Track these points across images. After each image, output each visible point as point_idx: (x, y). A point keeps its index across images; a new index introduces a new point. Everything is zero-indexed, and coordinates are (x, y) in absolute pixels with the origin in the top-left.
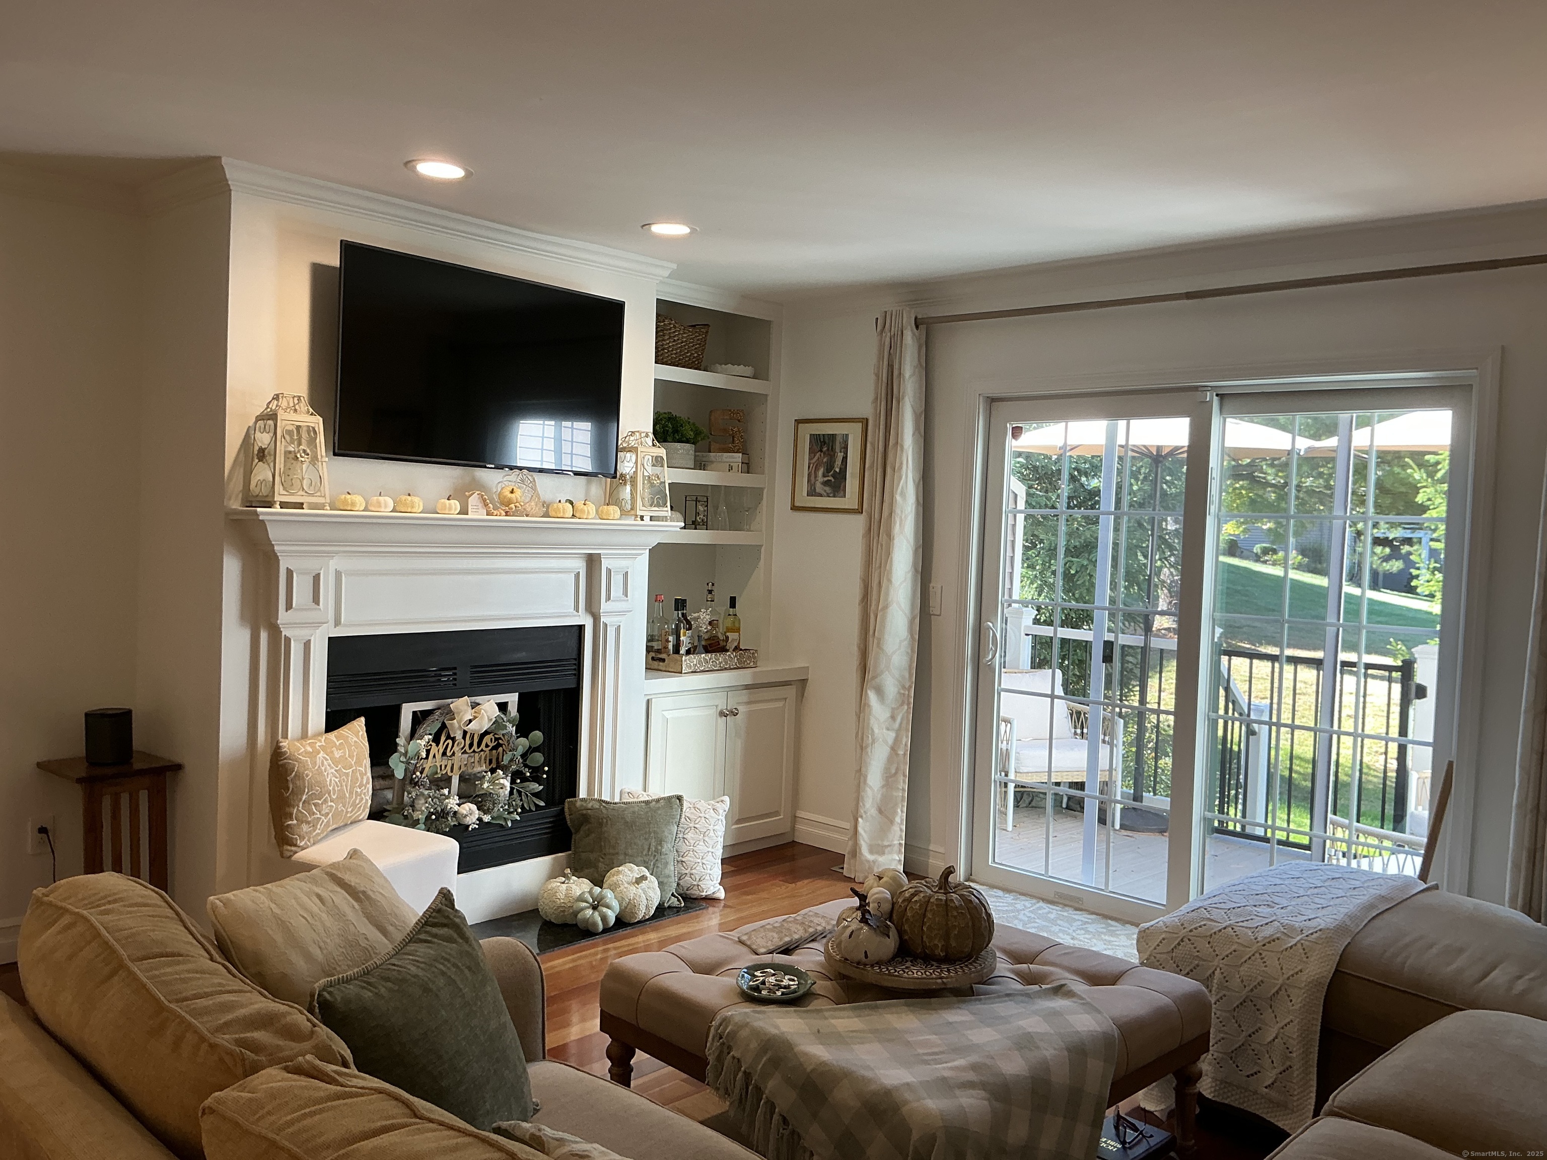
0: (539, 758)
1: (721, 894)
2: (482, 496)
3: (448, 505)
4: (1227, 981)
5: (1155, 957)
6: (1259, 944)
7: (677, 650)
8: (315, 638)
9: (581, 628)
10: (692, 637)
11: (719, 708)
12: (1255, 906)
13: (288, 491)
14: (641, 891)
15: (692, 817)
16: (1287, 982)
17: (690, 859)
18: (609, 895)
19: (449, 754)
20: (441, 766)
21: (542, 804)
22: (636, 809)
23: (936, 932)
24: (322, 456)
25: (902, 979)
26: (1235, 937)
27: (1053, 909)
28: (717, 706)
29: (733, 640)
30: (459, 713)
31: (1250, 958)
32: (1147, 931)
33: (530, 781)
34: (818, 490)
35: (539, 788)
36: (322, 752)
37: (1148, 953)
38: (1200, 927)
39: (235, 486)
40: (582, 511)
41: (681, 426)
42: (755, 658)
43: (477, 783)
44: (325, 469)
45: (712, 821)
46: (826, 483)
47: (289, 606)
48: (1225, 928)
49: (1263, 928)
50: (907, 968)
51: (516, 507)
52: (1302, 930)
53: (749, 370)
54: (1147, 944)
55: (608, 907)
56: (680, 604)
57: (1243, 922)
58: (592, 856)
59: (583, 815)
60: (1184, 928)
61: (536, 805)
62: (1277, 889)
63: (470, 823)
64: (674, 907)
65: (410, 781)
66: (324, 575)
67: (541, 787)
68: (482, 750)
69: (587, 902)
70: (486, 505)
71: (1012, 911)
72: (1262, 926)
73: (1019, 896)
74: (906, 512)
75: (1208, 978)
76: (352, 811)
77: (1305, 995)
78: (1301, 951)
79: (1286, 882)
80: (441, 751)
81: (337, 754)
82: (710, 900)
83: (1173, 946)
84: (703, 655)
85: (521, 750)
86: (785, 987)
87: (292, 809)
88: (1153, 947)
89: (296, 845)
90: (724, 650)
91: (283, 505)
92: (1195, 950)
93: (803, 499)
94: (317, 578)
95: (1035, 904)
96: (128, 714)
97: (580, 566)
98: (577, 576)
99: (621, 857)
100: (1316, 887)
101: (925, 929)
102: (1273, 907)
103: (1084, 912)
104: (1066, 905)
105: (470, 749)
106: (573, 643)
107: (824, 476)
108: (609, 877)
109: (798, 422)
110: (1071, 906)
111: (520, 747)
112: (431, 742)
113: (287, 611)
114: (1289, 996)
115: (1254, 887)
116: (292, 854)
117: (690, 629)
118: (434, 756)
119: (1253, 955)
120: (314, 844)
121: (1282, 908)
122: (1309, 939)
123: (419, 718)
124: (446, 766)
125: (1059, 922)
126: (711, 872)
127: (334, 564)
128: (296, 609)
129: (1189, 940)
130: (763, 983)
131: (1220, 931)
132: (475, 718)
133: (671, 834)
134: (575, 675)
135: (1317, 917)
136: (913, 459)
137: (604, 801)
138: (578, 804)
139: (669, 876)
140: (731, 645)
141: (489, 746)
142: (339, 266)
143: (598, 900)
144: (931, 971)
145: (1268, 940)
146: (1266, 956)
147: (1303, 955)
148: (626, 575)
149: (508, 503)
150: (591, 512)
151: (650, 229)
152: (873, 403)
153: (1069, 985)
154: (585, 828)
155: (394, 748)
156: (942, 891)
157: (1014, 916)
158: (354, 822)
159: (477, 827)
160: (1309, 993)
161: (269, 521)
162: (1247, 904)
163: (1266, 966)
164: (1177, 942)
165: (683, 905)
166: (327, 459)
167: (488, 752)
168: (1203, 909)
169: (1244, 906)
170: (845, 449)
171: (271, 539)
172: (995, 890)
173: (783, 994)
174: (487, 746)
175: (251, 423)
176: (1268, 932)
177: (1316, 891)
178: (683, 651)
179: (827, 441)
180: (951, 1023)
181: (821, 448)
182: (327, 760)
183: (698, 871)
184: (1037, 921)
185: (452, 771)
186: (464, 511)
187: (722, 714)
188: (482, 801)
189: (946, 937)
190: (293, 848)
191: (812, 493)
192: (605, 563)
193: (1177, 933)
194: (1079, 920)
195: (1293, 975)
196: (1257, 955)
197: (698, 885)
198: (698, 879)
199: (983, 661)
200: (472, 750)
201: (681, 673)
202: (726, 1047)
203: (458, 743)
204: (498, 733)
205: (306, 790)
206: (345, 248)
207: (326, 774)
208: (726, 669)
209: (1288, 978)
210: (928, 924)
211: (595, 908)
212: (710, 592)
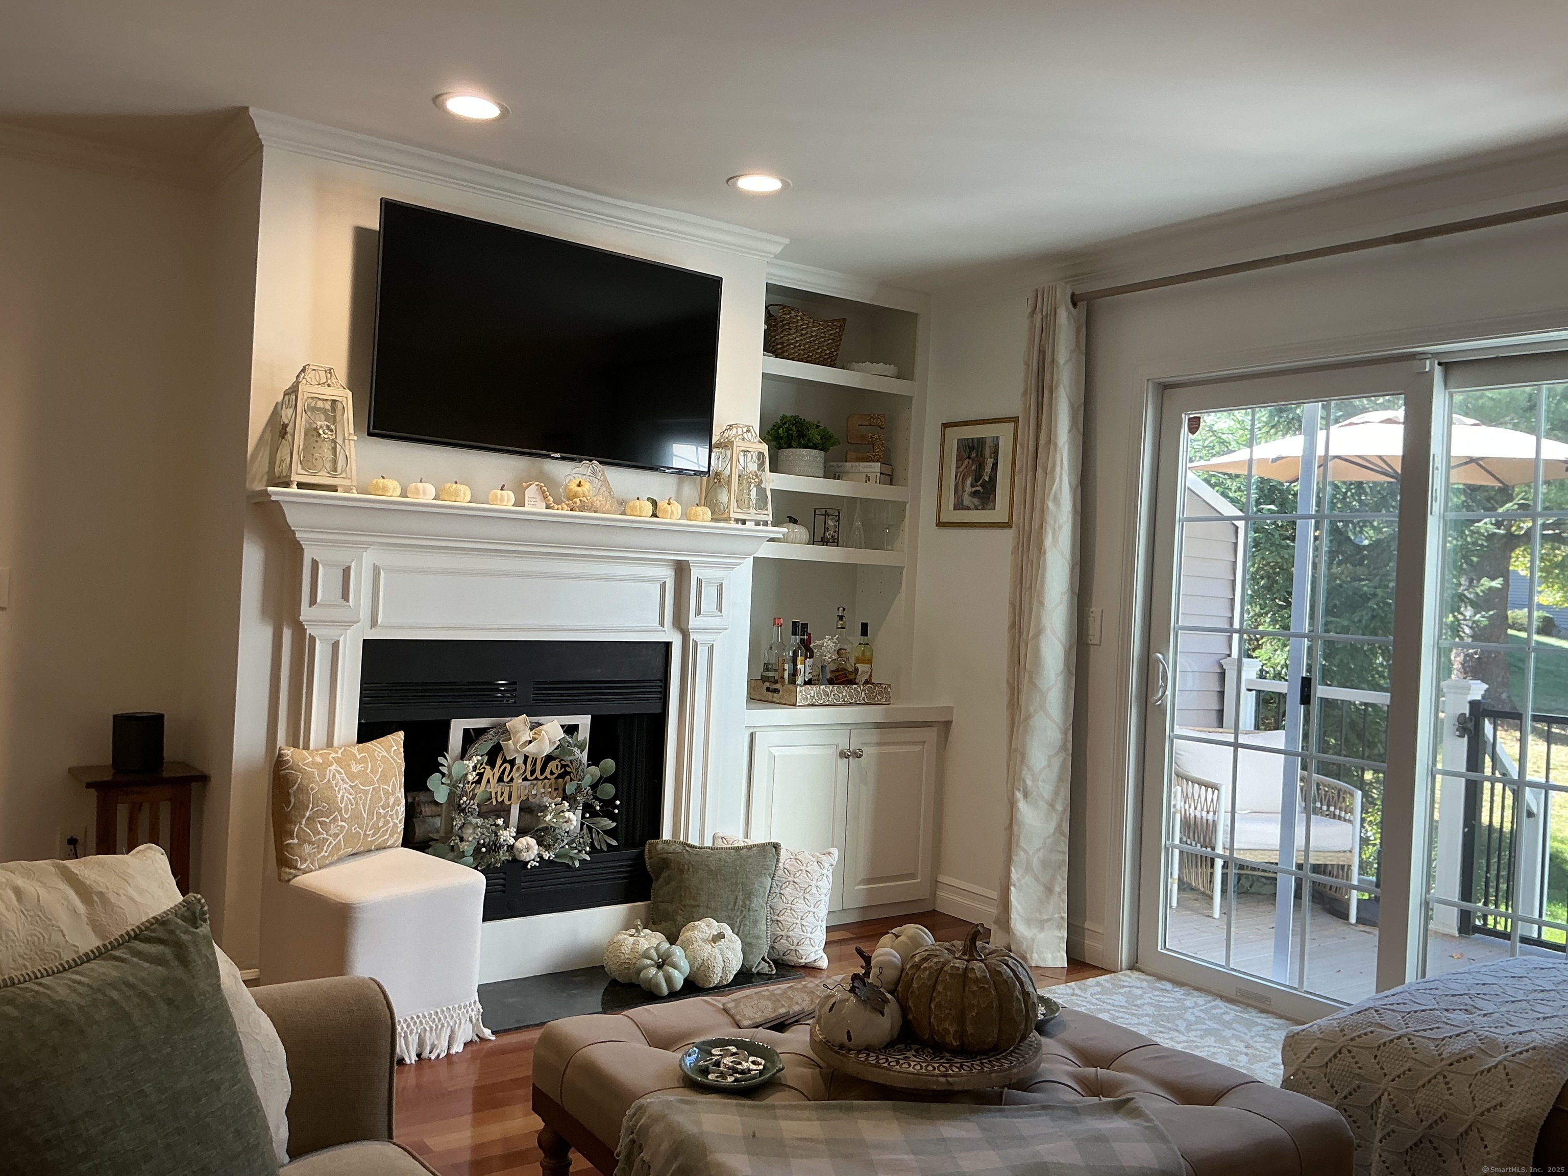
0: (609, 790)
1: (824, 963)
2: (541, 487)
3: (499, 496)
4: (1397, 1112)
5: (1304, 1073)
6: (1443, 1063)
7: (793, 681)
8: (345, 637)
9: (668, 645)
10: (812, 667)
11: (840, 749)
12: (1447, 1010)
13: (307, 471)
14: (717, 951)
15: (792, 869)
16: (1481, 1119)
17: (787, 918)
18: (678, 952)
19: (506, 779)
20: (496, 793)
21: (614, 843)
22: (723, 856)
23: (947, 1012)
24: (350, 434)
25: (891, 1073)
26: (1411, 1051)
27: (1231, 1009)
28: (837, 745)
29: (863, 672)
30: (517, 732)
31: (1430, 1081)
32: (1296, 1036)
33: (600, 816)
34: (966, 503)
35: (611, 824)
36: (335, 764)
37: (1295, 1067)
38: (1366, 1034)
39: (258, 468)
40: (665, 511)
41: (807, 429)
42: (888, 693)
43: (539, 814)
44: (353, 449)
45: (816, 877)
46: (975, 494)
47: (313, 601)
48: (1399, 1038)
49: (1452, 1040)
50: (905, 1058)
51: (580, 501)
52: (1507, 1047)
53: (891, 369)
54: (1295, 1054)
55: (675, 967)
56: (799, 628)
57: (1425, 1030)
58: (671, 908)
59: (664, 860)
60: (1345, 1035)
61: (608, 845)
62: (1486, 989)
63: (527, 860)
64: (764, 974)
65: (455, 805)
66: (356, 568)
67: (614, 824)
68: (546, 778)
69: (652, 959)
70: (545, 498)
71: (1177, 1009)
72: (1451, 1037)
73: (1192, 991)
74: (1061, 521)
75: (1372, 1105)
76: (373, 835)
77: (1506, 1140)
78: (1503, 1076)
79: (1501, 982)
80: (497, 775)
81: (355, 768)
82: (810, 969)
83: (1326, 1059)
84: (822, 687)
85: (588, 780)
86: (742, 1072)
87: (293, 826)
88: (1302, 1059)
89: (296, 868)
90: (851, 682)
91: (301, 485)
92: (1355, 1066)
93: (950, 515)
94: (346, 572)
95: (1210, 1002)
96: (160, 717)
97: (668, 575)
98: (663, 586)
99: (702, 910)
100: (1542, 991)
101: (933, 1006)
102: (1472, 1013)
103: (1269, 1015)
104: (1248, 1005)
105: (532, 775)
106: (659, 662)
107: (972, 486)
108: (684, 933)
109: (946, 426)
110: (1255, 1007)
111: (588, 776)
112: (484, 765)
113: (310, 606)
114: (1482, 1139)
115: (1453, 986)
116: (291, 877)
117: (811, 657)
118: (488, 781)
119: (1435, 1077)
120: (320, 868)
121: (1485, 1015)
122: (1516, 1059)
123: (470, 737)
124: (502, 794)
125: (1234, 1025)
126: (811, 936)
127: (369, 558)
128: (320, 605)
129: (1349, 1051)
130: (717, 1064)
131: (1391, 1041)
132: (535, 739)
133: (762, 886)
134: (660, 698)
135: (1533, 1030)
136: (1069, 460)
137: (689, 846)
138: (660, 846)
139: (758, 937)
140: (861, 678)
141: (554, 774)
142: (378, 229)
143: (664, 958)
144: (936, 1065)
145: (1456, 1058)
146: (1452, 1080)
147: (1506, 1083)
148: (720, 588)
149: (572, 496)
150: (675, 512)
151: (735, 184)
152: (1022, 396)
153: (1138, 1099)
154: (665, 875)
155: (435, 768)
156: (966, 957)
157: (1178, 1014)
158: (379, 849)
159: (538, 864)
160: (1512, 1137)
161: (284, 502)
162: (1436, 1006)
163: (1451, 1094)
164: (1333, 1053)
165: (774, 971)
166: (355, 438)
167: (553, 780)
168: (1373, 1011)
169: (1431, 1010)
170: (996, 453)
171: (290, 525)
172: (1163, 982)
173: (736, 1080)
174: (552, 773)
175: (280, 399)
176: (1459, 1046)
177: (1541, 995)
178: (800, 681)
179: (976, 446)
180: (944, 1140)
181: (970, 453)
182: (340, 773)
183: (795, 933)
184: (1207, 1022)
185: (510, 799)
186: (520, 502)
187: (843, 755)
188: (543, 836)
189: (961, 1018)
190: (293, 871)
191: (959, 506)
192: (695, 573)
193: (1334, 1042)
194: (1261, 1024)
195: (1488, 1110)
196: (1441, 1078)
197: (796, 950)
198: (795, 943)
199: (1152, 700)
200: (534, 777)
201: (795, 705)
202: (636, 1146)
203: (518, 767)
204: (565, 759)
205: (311, 806)
206: (385, 207)
207: (337, 789)
208: (851, 704)
209: (1482, 1114)
210: (937, 1000)
211: (660, 967)
212: (841, 618)
